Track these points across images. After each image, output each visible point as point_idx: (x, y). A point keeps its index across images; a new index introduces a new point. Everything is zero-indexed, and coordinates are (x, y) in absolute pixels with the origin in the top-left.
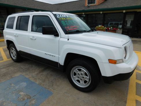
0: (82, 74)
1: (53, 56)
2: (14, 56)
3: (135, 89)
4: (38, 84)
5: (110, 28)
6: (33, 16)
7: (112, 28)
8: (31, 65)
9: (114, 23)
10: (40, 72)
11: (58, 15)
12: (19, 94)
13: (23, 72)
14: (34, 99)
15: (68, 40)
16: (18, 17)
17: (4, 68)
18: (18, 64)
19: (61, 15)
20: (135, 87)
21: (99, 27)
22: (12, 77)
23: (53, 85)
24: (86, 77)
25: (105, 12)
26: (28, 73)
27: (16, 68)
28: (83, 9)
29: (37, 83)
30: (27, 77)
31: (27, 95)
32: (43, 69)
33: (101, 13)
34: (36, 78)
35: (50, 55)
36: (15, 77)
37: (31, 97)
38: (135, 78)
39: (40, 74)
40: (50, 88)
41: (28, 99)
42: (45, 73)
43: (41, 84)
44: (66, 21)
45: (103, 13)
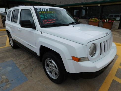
0: (52, 66)
1: (32, 47)
2: (12, 43)
3: (109, 87)
4: (21, 70)
5: (106, 21)
6: (21, 10)
7: (107, 20)
8: (23, 52)
9: (114, 15)
10: (27, 59)
11: (39, 9)
12: (2, 77)
13: (15, 57)
14: (10, 83)
15: (41, 33)
16: (13, 10)
17: (2, 53)
18: (14, 50)
19: (42, 9)
20: (110, 85)
21: (93, 20)
22: (4, 61)
23: (31, 72)
24: (56, 70)
25: (103, 4)
26: (18, 59)
27: (11, 54)
28: (82, 2)
29: (20, 68)
30: (15, 62)
31: (7, 79)
32: (31, 56)
33: (99, 5)
34: (21, 64)
35: (30, 46)
36: (7, 61)
37: (9, 81)
38: (114, 75)
39: (27, 60)
40: (28, 75)
41: (5, 82)
42: (30, 60)
43: (23, 70)
44: (44, 15)
45: (100, 6)
